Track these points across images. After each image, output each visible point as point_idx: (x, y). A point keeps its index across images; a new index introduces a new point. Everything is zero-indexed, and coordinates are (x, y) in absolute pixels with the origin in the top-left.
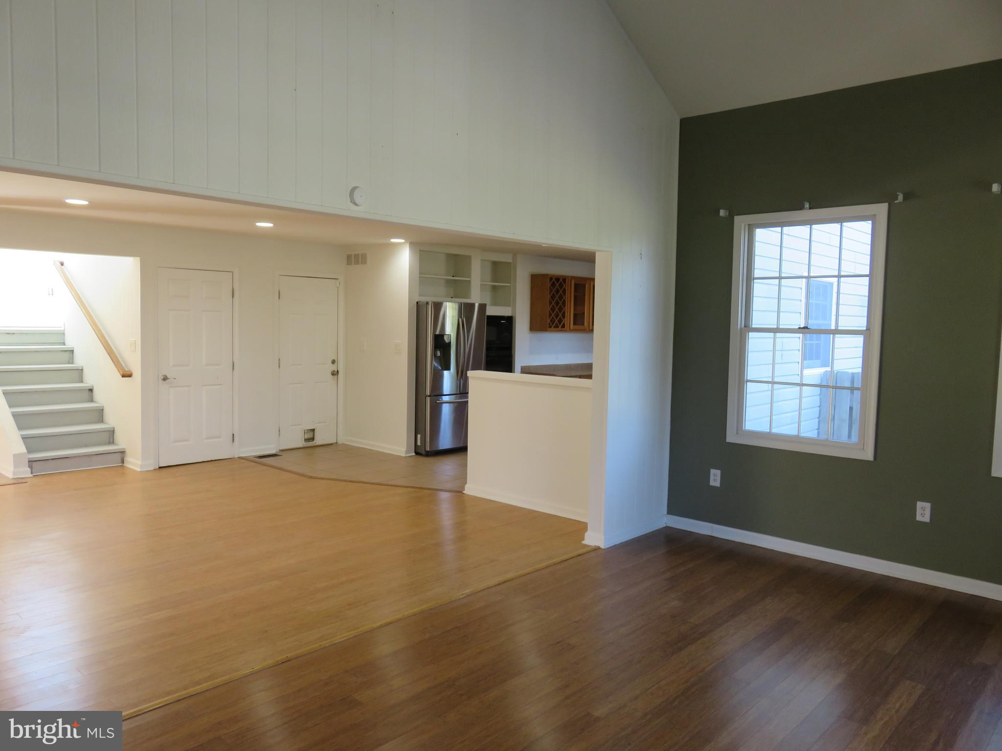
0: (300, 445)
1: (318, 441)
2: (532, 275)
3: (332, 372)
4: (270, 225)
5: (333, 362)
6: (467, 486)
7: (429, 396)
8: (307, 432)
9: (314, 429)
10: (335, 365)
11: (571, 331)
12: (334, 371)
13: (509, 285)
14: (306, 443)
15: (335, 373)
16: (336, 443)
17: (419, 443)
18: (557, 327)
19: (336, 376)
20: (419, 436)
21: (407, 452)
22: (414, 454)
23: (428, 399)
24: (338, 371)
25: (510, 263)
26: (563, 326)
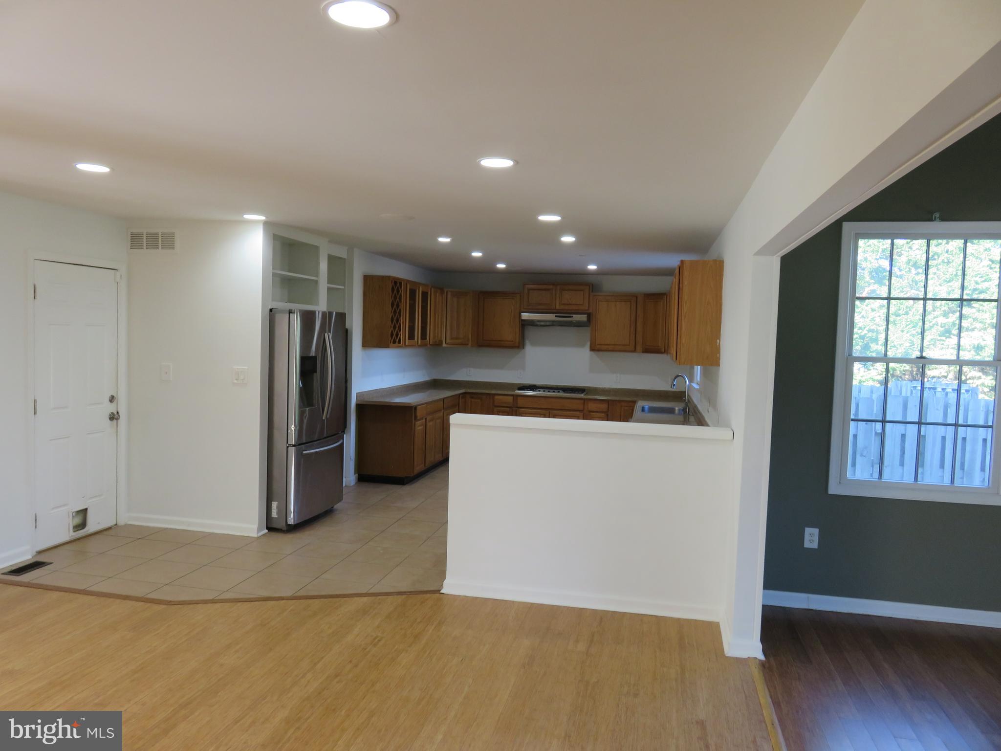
0: (66, 538)
1: (92, 526)
2: (364, 276)
3: (110, 415)
4: (103, 169)
5: (112, 399)
6: (445, 582)
7: (293, 446)
8: (76, 515)
9: (86, 509)
10: (113, 404)
11: (406, 346)
12: (113, 413)
13: (343, 287)
14: (75, 534)
15: (114, 417)
16: (116, 524)
17: (274, 514)
18: (394, 342)
19: (115, 421)
20: (274, 505)
21: (259, 530)
22: (266, 531)
23: (292, 450)
24: (117, 413)
25: (345, 259)
26: (399, 342)
